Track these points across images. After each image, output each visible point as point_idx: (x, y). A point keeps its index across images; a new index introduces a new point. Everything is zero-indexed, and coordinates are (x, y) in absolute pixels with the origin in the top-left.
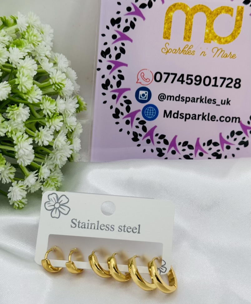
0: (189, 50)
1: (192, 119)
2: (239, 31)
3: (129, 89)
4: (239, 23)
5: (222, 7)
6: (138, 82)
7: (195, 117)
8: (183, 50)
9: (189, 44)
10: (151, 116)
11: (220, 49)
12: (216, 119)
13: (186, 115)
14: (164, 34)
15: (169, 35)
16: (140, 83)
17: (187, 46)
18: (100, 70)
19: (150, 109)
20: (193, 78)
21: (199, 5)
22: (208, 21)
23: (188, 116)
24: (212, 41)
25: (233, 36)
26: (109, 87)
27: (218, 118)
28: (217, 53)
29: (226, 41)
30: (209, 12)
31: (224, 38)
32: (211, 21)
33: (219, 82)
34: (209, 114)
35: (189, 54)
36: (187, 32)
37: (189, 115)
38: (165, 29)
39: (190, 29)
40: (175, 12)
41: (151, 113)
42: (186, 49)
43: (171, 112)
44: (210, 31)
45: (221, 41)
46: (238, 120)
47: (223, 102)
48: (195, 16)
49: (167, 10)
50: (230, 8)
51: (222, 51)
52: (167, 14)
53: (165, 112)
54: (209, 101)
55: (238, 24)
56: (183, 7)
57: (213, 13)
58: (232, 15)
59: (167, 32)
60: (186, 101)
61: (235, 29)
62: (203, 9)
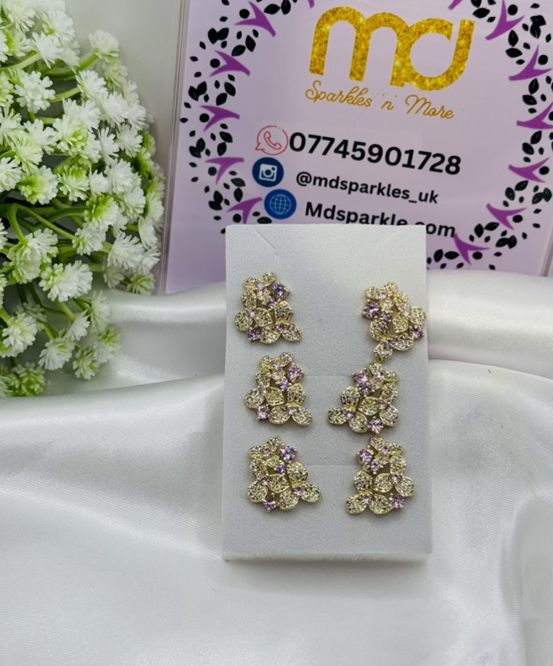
0: (360, 96)
1: (361, 222)
2: (462, 68)
3: (241, 160)
4: (463, 52)
5: (429, 19)
6: (259, 148)
7: (365, 219)
8: (347, 97)
9: (361, 85)
10: (281, 210)
11: (421, 99)
13: (350, 214)
14: (313, 64)
15: (323, 66)
16: (263, 150)
17: (356, 89)
18: (187, 123)
19: (279, 198)
20: (366, 148)
21: (384, 13)
22: (400, 45)
23: (352, 217)
24: (406, 83)
25: (450, 76)
26: (203, 154)
28: (415, 106)
29: (435, 86)
30: (404, 28)
31: (430, 79)
32: (406, 45)
33: (417, 160)
34: (394, 216)
35: (360, 103)
36: (358, 62)
37: (356, 215)
38: (315, 56)
39: (364, 58)
40: (335, 24)
41: (282, 206)
42: (354, 95)
43: (320, 206)
44: (403, 64)
45: (425, 84)
46: (450, 231)
47: (423, 197)
48: (374, 34)
49: (319, 21)
50: (445, 23)
51: (425, 103)
52: (319, 27)
53: (309, 205)
54: (396, 193)
55: (461, 55)
56: (352, 16)
57: (411, 31)
58: (448, 37)
60: (351, 189)
61: (456, 63)
62: (391, 22)
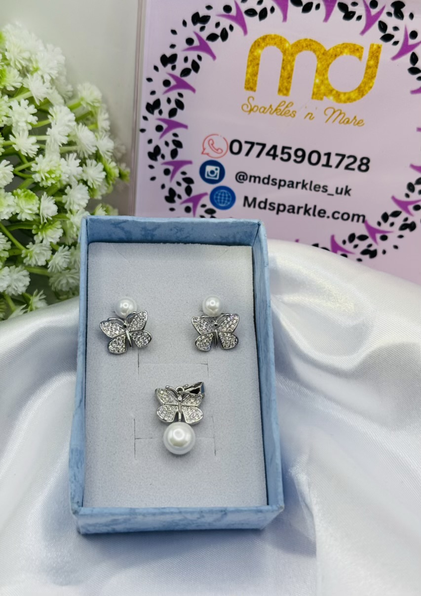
0: (287, 109)
1: (288, 211)
2: (371, 85)
3: (190, 162)
4: (372, 71)
5: (343, 44)
7: (292, 210)
8: (276, 110)
9: (288, 99)
10: (224, 203)
11: (338, 110)
12: (326, 215)
13: (279, 205)
14: (247, 83)
15: (255, 84)
16: (208, 154)
17: (283, 103)
18: (146, 133)
19: (222, 193)
20: (292, 152)
21: (306, 39)
22: (319, 65)
23: (282, 208)
24: (325, 98)
25: (361, 91)
26: (159, 158)
27: (329, 213)
28: (333, 116)
29: (349, 99)
30: (322, 51)
31: (345, 94)
32: (325, 66)
33: (334, 160)
34: (315, 207)
35: (287, 115)
36: (285, 81)
37: (284, 206)
38: (249, 76)
39: (290, 77)
40: (265, 49)
41: (225, 200)
42: (282, 108)
43: (255, 200)
44: (322, 82)
45: (340, 98)
46: (361, 218)
47: (339, 191)
48: (298, 57)
49: (252, 46)
50: (357, 47)
51: (340, 114)
52: (251, 52)
53: (246, 198)
54: (317, 188)
55: (370, 72)
56: (279, 41)
57: (328, 53)
58: (360, 58)
59: (251, 81)
60: (280, 185)
61: (365, 80)
62: (312, 47)
